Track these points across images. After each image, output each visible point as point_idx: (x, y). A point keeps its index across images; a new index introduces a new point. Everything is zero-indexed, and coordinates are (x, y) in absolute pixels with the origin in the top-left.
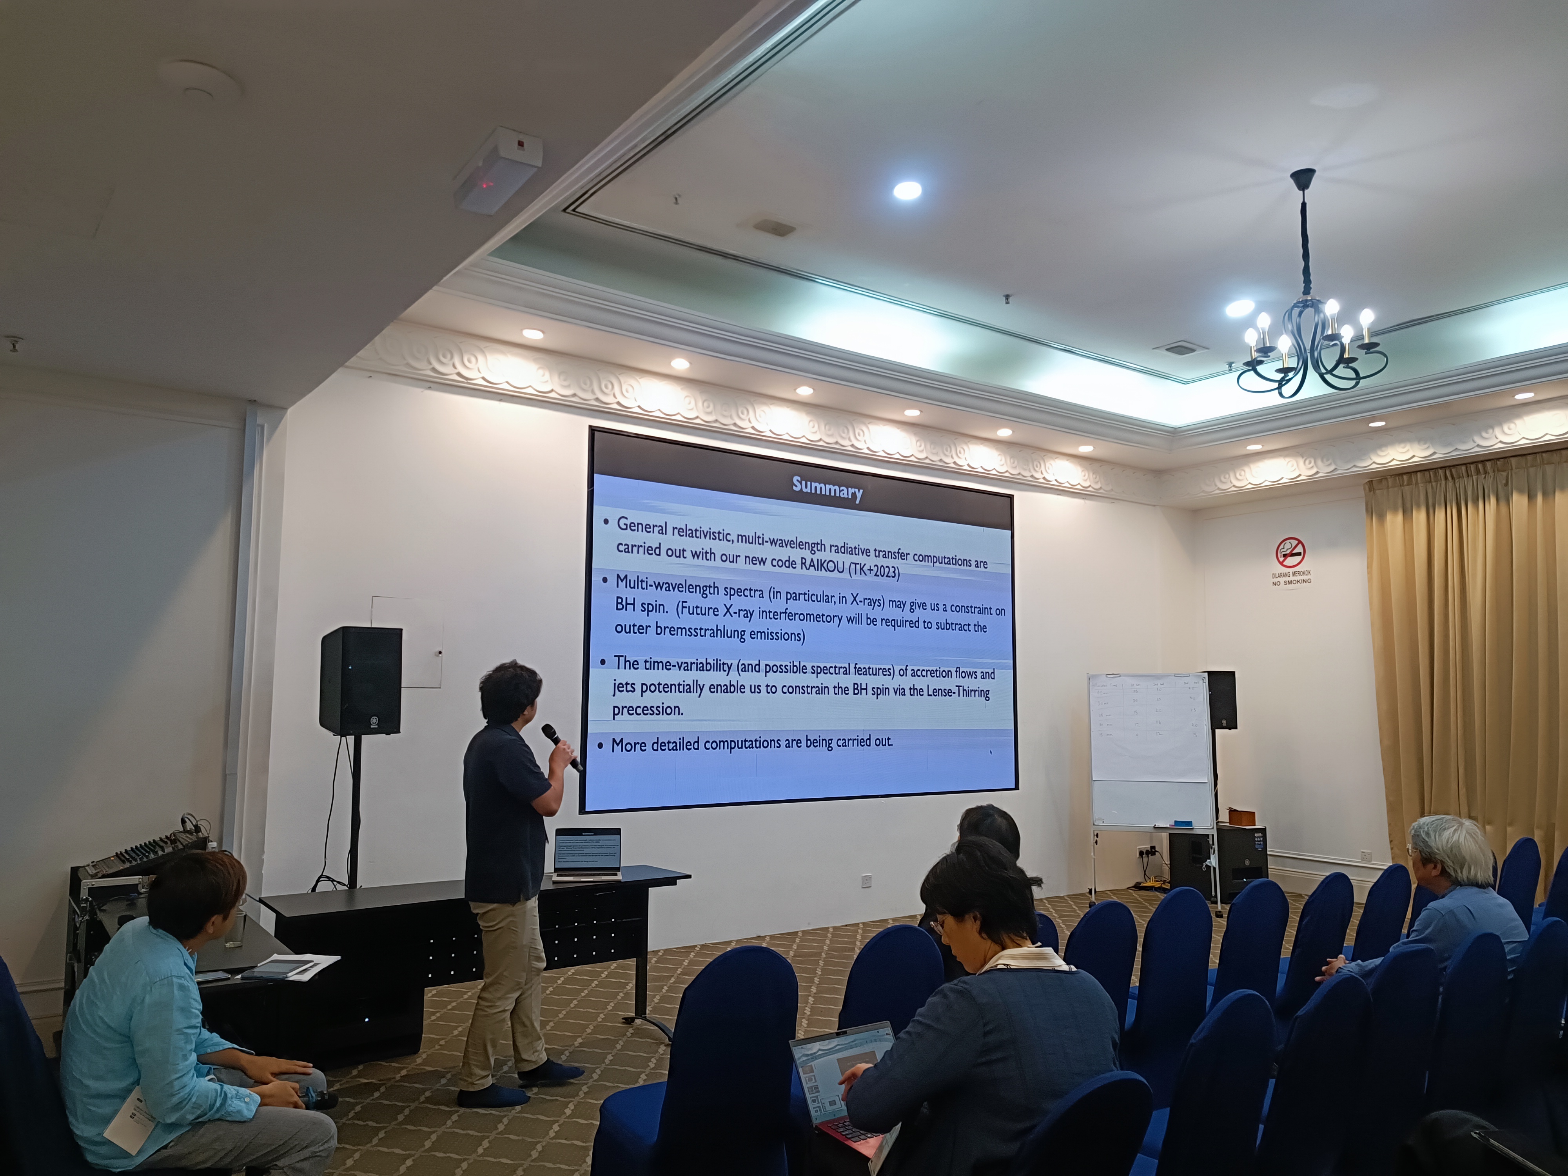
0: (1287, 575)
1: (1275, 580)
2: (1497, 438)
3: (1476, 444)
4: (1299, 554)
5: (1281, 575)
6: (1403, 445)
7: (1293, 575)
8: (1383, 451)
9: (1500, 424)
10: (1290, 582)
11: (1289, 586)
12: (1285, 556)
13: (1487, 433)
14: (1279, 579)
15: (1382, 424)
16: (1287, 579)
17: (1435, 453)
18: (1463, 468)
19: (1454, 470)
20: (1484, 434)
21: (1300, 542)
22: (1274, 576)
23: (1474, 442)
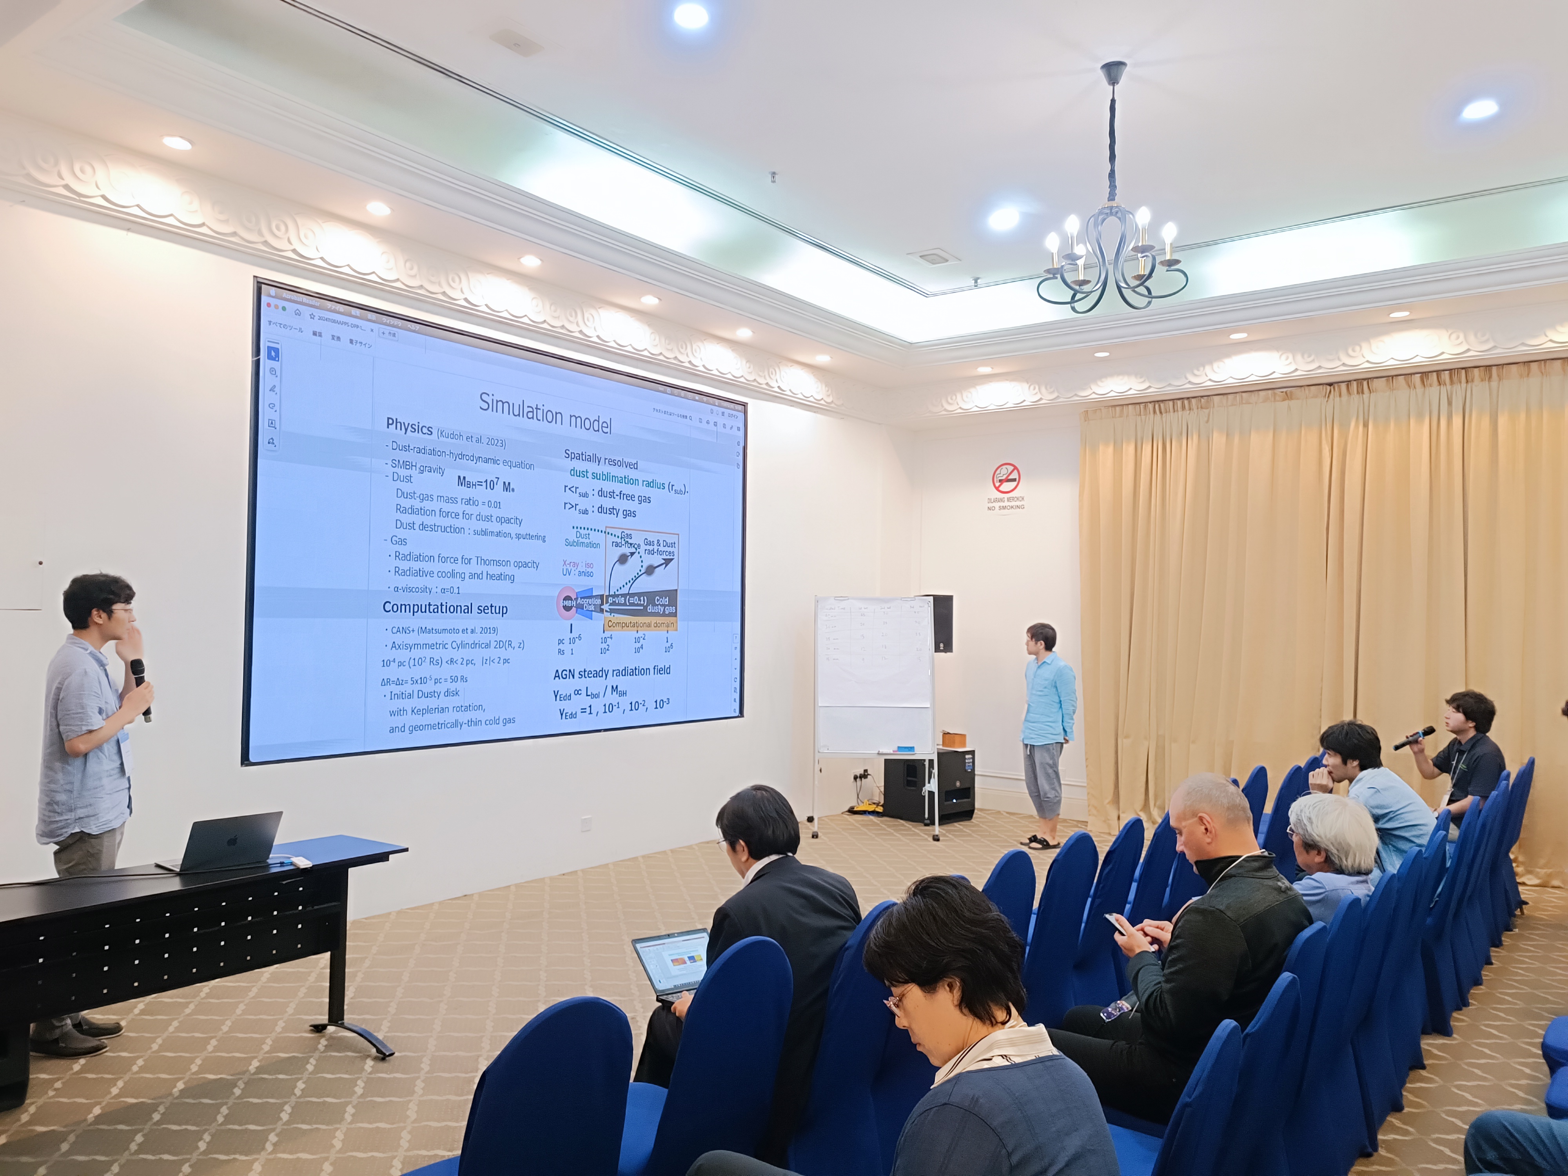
0: (1002, 500)
1: (991, 505)
2: (1207, 376)
3: (1188, 381)
4: (1014, 480)
5: (997, 500)
6: (1121, 377)
7: (1008, 501)
8: (1102, 382)
9: (1211, 363)
10: (1004, 508)
11: (1006, 511)
12: (1001, 481)
13: (1198, 370)
14: (994, 504)
15: (1106, 354)
16: (1002, 504)
17: (1150, 387)
18: (1171, 403)
19: (1162, 405)
20: (1196, 372)
21: (1015, 468)
22: (990, 501)
23: (1186, 378)
